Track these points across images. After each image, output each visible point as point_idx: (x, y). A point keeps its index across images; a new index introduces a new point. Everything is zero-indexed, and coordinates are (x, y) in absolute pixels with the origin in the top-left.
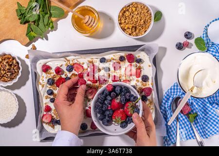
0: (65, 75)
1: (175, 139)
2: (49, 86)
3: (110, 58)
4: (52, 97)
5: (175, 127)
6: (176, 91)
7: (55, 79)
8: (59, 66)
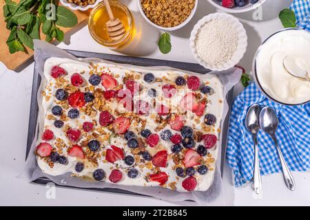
0: (86, 89)
1: (252, 172)
2: (58, 101)
3: (161, 77)
4: (58, 118)
5: (252, 154)
6: (252, 95)
7: (69, 92)
8: (79, 73)
